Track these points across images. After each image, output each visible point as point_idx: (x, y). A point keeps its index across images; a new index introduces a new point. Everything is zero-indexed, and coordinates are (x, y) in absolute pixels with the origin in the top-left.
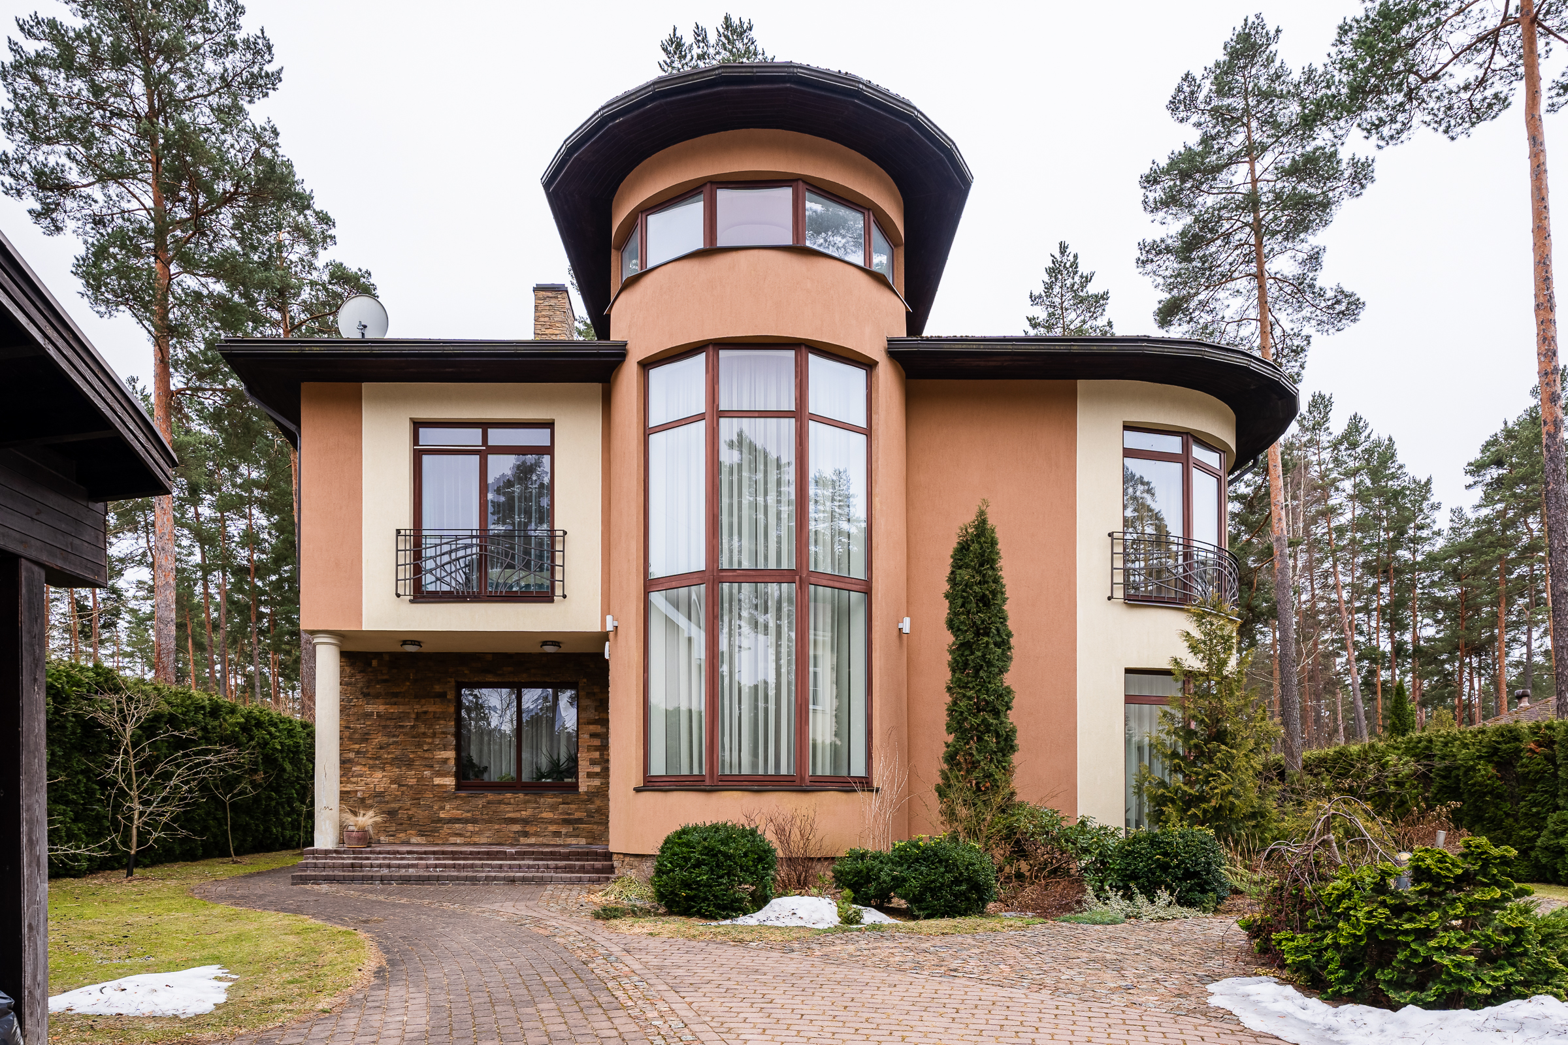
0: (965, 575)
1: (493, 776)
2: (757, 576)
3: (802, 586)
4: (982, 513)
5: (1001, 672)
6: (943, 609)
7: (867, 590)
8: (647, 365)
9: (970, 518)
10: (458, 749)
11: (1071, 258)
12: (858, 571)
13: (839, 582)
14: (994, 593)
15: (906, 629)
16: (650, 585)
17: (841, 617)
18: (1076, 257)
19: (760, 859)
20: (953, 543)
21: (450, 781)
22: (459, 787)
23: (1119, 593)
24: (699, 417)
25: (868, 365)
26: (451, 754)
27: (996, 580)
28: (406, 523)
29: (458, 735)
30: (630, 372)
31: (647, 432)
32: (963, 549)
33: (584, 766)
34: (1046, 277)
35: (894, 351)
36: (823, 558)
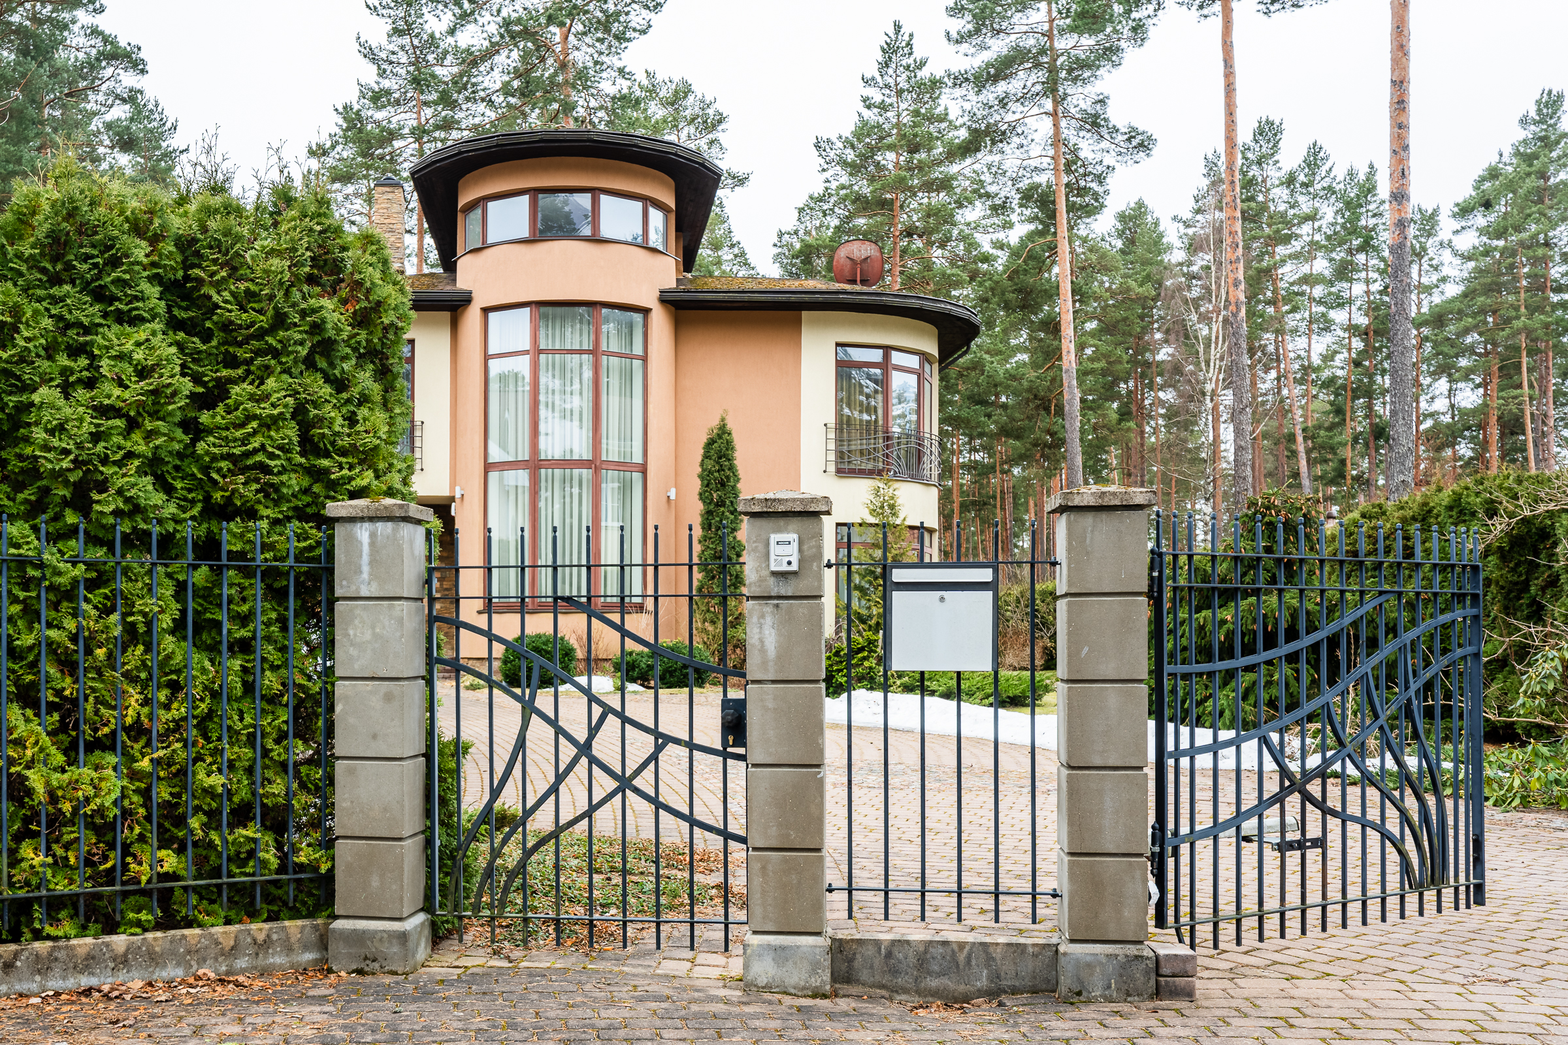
0: (709, 464)
2: (566, 464)
3: (597, 471)
4: (723, 420)
5: (734, 530)
6: (696, 485)
7: (643, 470)
8: (486, 311)
9: (715, 422)
11: (906, 38)
12: (638, 458)
13: (622, 466)
14: (728, 478)
15: (673, 497)
16: (488, 467)
17: (625, 489)
18: (911, 35)
19: (567, 654)
20: (704, 439)
23: (832, 468)
24: (526, 352)
25: (646, 311)
27: (732, 468)
30: (472, 315)
31: (487, 358)
32: (710, 443)
34: (879, 56)
35: (666, 299)
36: (612, 450)
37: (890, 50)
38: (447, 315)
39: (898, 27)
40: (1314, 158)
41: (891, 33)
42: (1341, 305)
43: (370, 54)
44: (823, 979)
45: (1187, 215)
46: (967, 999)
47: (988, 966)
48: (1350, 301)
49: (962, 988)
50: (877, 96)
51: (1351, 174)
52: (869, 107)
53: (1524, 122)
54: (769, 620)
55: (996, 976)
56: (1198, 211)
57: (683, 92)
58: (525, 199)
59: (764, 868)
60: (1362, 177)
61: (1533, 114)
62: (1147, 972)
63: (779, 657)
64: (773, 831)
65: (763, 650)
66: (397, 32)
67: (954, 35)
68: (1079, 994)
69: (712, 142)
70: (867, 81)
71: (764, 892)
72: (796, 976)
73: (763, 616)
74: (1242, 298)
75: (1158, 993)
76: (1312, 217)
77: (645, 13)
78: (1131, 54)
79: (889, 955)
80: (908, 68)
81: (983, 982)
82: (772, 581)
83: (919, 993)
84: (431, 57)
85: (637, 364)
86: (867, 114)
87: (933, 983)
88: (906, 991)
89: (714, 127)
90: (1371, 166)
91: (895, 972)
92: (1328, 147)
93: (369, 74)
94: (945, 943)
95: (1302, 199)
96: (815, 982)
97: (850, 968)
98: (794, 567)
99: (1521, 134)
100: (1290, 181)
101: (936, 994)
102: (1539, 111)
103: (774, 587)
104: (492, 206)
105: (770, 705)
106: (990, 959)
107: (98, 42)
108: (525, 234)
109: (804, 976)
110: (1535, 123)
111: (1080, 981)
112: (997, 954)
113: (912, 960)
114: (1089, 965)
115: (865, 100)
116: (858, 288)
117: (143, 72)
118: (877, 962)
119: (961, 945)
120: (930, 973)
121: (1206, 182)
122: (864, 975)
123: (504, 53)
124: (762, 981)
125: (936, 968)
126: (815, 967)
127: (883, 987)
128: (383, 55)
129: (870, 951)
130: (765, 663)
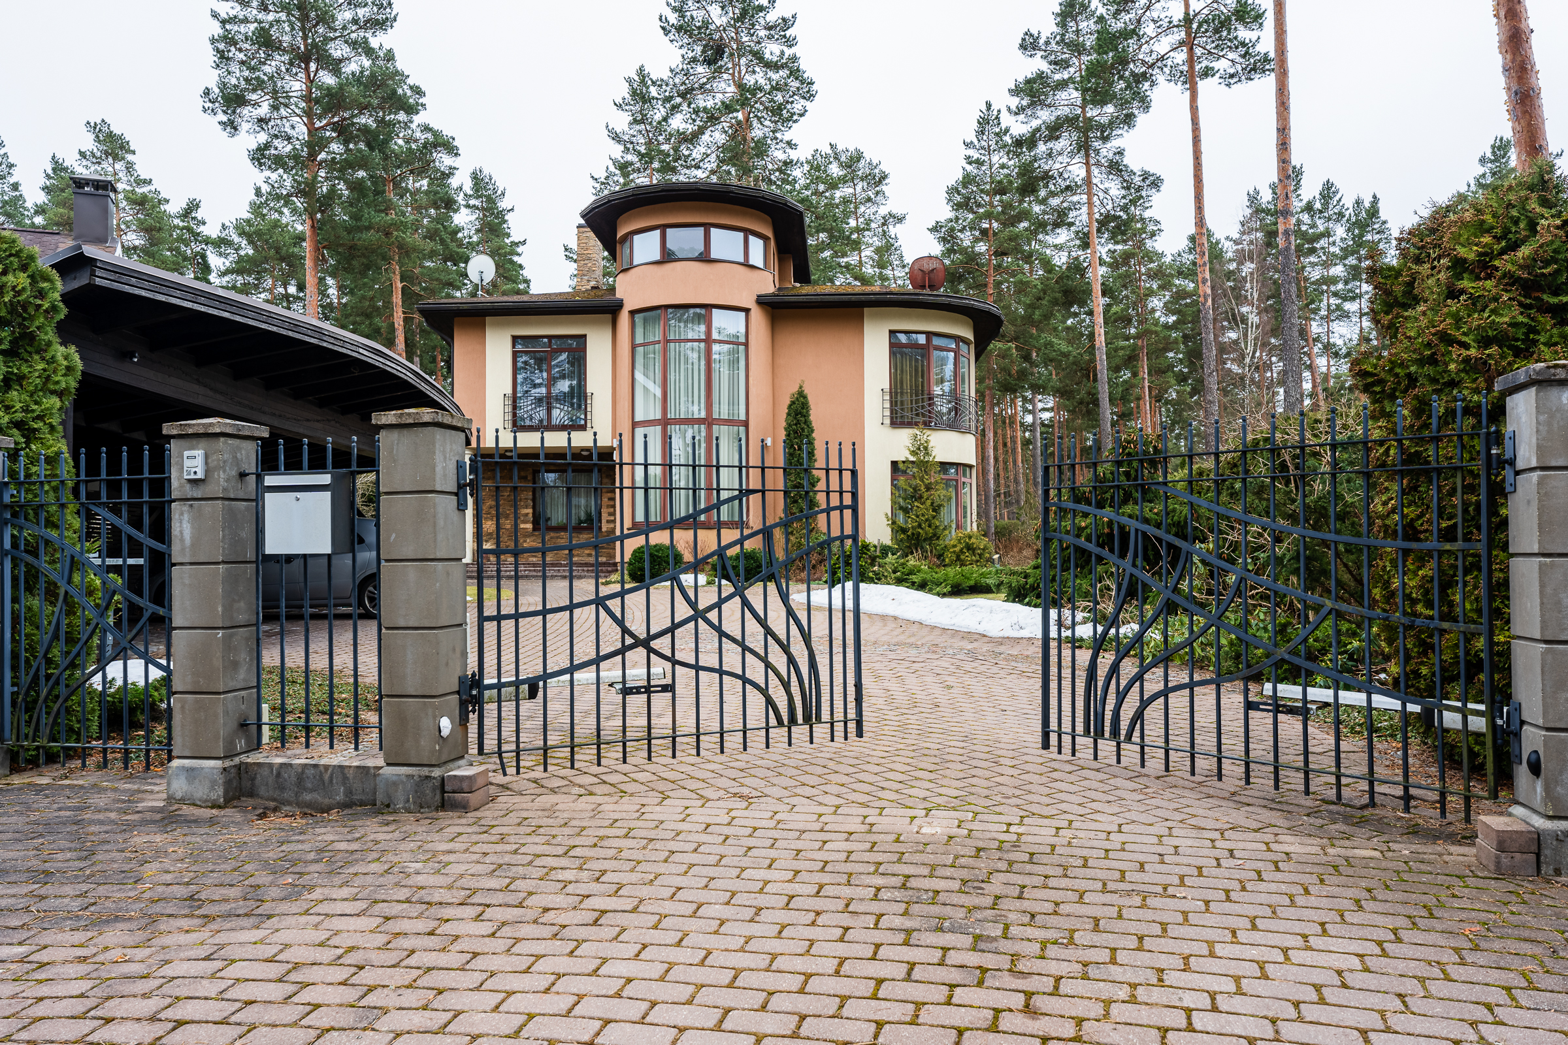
0: (790, 419)
1: (553, 523)
2: (688, 420)
3: (709, 426)
4: (801, 387)
6: (782, 435)
7: (746, 425)
8: (633, 313)
9: (795, 389)
10: (534, 508)
11: (995, 113)
12: (743, 417)
13: (730, 423)
15: (767, 444)
16: (635, 425)
20: (788, 401)
21: (529, 526)
22: (534, 529)
23: (887, 421)
24: (658, 342)
25: (747, 311)
26: (530, 511)
28: (509, 391)
29: (534, 500)
30: (624, 318)
31: (634, 347)
32: (791, 405)
33: (605, 517)
34: (975, 126)
35: (762, 301)
36: (722, 410)
37: (984, 122)
38: (609, 316)
39: (989, 105)
40: (1328, 192)
41: (984, 108)
42: (1353, 299)
43: (616, 137)
44: (218, 794)
45: (1236, 236)
46: (327, 810)
47: (344, 784)
48: (1360, 296)
49: (327, 801)
50: (975, 155)
51: (1358, 203)
52: (970, 163)
53: (1483, 161)
54: (186, 517)
55: (349, 792)
56: (1243, 233)
57: (858, 157)
58: (658, 232)
59: (183, 707)
60: (1367, 205)
61: (1489, 155)
62: (434, 789)
63: (193, 545)
64: (189, 679)
65: (182, 540)
66: (635, 121)
67: (1013, 108)
68: (388, 806)
69: (877, 193)
70: (968, 145)
71: (183, 726)
72: (201, 791)
73: (182, 514)
74: (1209, 291)
75: (443, 806)
76: (1327, 234)
77: (803, 102)
78: (1141, 119)
79: (279, 775)
80: (997, 134)
81: (340, 797)
82: (188, 486)
83: (298, 805)
84: (661, 138)
85: (742, 348)
86: (969, 168)
87: (308, 797)
88: (289, 803)
89: (880, 182)
90: (1375, 197)
91: (282, 788)
92: (1338, 183)
93: (617, 151)
94: (315, 766)
95: (1319, 222)
96: (213, 796)
97: (253, 785)
98: (200, 475)
99: (1481, 170)
100: (1309, 208)
101: (309, 805)
102: (1494, 153)
103: (190, 492)
104: (636, 238)
105: (187, 582)
106: (345, 778)
107: (429, 136)
108: (657, 257)
109: (206, 791)
110: (1492, 161)
111: (389, 797)
112: (350, 774)
113: (294, 779)
114: (395, 784)
115: (968, 158)
116: (927, 291)
117: (457, 155)
118: (271, 780)
119: (326, 767)
120: (305, 789)
121: (1248, 211)
122: (262, 791)
123: (708, 133)
124: (179, 795)
125: (309, 785)
126: (213, 783)
127: (274, 800)
128: (626, 138)
129: (265, 772)
130: (183, 549)
